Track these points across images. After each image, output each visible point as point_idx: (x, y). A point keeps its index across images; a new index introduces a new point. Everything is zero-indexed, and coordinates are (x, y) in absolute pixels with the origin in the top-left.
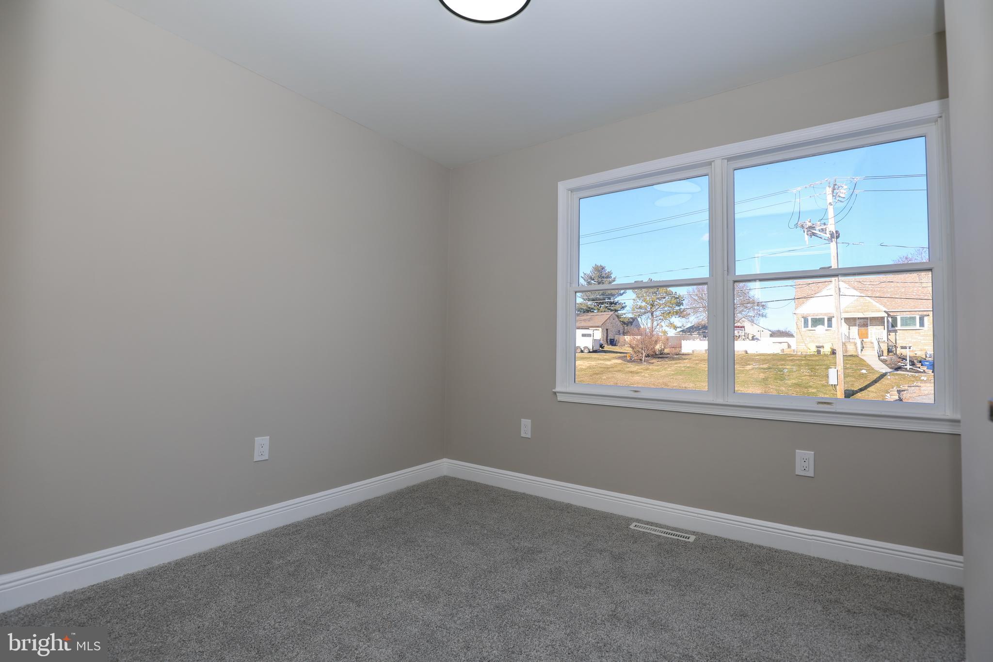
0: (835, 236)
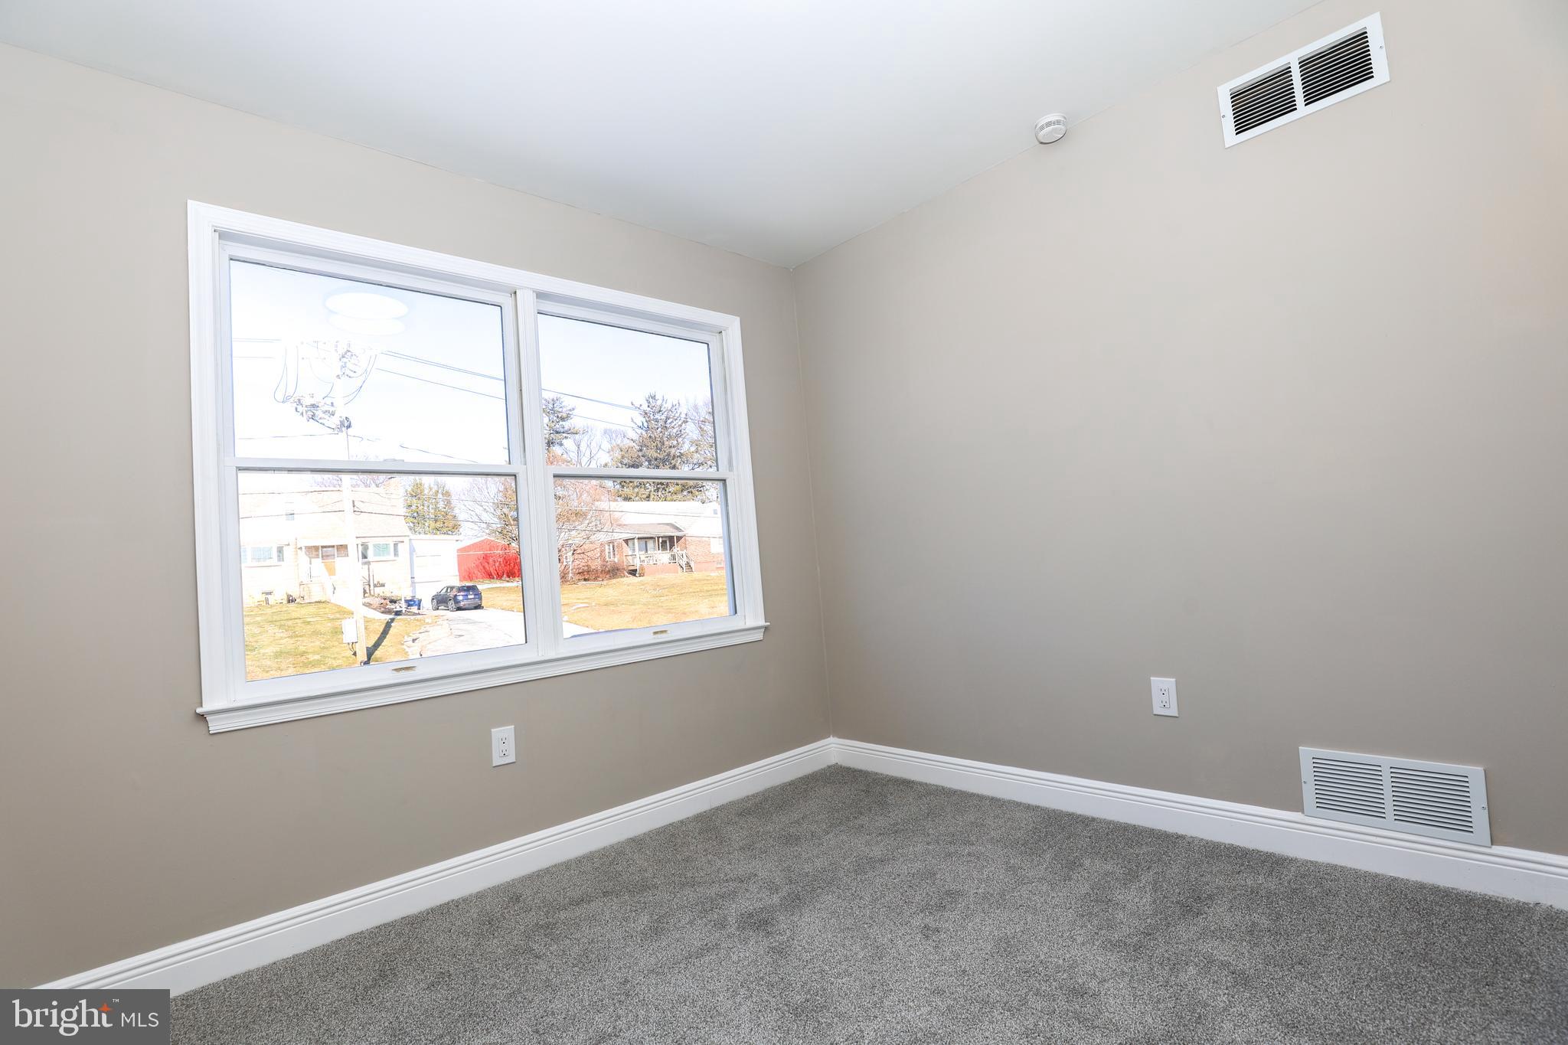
0: (346, 424)
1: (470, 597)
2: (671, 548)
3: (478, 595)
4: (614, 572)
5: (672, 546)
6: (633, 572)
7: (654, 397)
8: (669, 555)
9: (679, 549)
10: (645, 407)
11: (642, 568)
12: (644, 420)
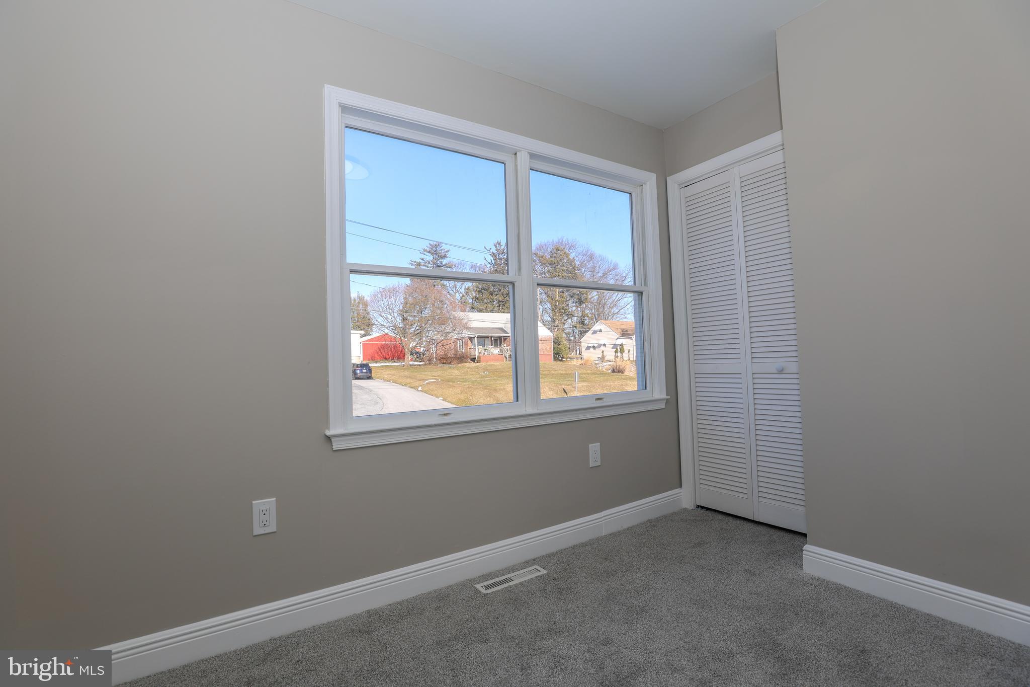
1: (364, 371)
2: (500, 345)
3: (370, 370)
4: (461, 358)
5: (501, 343)
6: (473, 360)
7: (499, 244)
8: (499, 350)
9: (505, 345)
10: (494, 250)
11: (479, 357)
12: (492, 259)
